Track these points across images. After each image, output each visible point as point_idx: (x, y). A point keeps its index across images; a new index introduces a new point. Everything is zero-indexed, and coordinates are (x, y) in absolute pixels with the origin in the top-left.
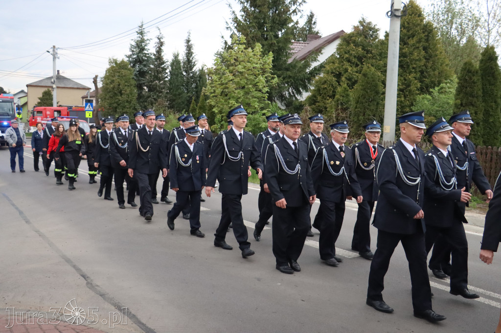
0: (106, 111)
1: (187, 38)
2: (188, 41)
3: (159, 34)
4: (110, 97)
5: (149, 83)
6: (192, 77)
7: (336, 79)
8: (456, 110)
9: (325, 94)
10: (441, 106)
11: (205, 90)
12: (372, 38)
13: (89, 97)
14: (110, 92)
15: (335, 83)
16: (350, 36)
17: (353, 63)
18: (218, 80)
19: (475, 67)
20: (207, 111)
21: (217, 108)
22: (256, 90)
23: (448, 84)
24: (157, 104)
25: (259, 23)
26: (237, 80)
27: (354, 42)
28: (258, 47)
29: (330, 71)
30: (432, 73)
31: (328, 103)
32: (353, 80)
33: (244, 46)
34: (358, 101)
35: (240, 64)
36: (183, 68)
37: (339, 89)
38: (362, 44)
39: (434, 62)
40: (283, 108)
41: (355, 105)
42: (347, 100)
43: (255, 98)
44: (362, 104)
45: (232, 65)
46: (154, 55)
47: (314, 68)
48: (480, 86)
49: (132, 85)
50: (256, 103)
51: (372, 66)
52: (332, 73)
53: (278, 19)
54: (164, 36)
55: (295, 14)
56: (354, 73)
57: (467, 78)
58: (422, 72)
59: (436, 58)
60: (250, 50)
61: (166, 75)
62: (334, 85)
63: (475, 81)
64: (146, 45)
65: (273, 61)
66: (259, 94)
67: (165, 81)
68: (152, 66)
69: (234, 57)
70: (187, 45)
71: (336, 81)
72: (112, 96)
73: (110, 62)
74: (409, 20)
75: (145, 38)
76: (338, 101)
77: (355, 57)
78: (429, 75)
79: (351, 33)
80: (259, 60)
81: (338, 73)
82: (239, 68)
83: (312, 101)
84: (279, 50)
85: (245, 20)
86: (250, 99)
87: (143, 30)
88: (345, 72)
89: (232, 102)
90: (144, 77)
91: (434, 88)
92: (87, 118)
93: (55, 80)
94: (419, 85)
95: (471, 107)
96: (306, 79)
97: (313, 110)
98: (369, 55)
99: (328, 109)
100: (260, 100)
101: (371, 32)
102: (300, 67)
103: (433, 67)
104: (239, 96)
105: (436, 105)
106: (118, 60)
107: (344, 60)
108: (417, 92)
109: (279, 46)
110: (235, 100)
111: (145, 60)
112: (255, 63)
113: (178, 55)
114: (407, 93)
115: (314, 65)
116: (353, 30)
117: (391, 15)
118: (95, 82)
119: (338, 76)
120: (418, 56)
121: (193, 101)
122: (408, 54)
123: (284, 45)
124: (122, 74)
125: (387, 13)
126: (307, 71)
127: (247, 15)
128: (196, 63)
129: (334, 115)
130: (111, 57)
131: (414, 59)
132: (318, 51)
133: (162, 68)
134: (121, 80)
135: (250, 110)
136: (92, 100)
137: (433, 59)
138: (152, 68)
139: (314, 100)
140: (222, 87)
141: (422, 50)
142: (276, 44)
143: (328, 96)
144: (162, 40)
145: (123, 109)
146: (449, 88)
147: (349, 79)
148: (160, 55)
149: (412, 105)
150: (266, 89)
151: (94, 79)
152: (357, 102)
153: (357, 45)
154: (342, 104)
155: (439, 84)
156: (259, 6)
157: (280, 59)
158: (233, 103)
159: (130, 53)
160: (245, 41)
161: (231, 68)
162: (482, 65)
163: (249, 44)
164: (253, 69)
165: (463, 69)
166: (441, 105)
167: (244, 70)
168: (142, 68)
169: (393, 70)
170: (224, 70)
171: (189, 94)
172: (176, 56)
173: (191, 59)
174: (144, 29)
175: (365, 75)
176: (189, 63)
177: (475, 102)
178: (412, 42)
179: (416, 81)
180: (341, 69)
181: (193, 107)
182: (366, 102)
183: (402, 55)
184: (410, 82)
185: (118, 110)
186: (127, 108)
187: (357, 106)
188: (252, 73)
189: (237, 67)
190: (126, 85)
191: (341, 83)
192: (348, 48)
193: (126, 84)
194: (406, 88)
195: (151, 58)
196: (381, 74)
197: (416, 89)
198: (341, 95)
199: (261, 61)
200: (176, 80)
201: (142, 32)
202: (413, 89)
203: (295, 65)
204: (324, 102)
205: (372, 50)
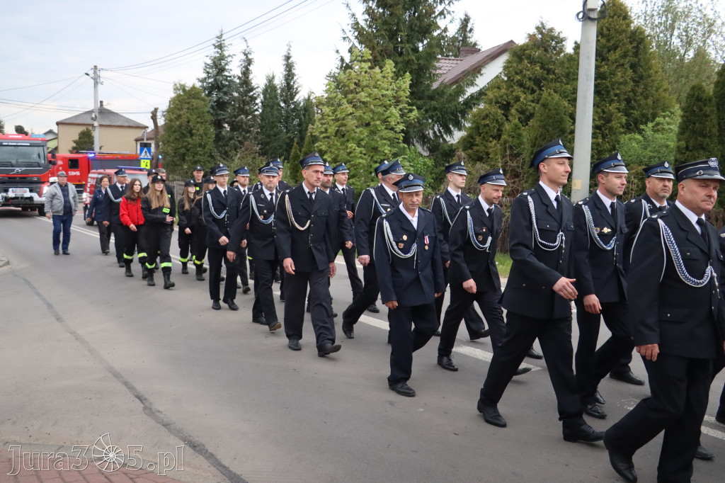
0: (170, 159)
1: (286, 54)
2: (288, 58)
3: (245, 48)
4: (176, 139)
5: (231, 118)
6: (293, 110)
7: (503, 112)
8: (678, 156)
9: (487, 133)
10: (656, 151)
11: (312, 128)
12: (555, 52)
13: (145, 139)
14: (175, 132)
15: (501, 118)
16: (523, 48)
17: (528, 89)
18: (330, 114)
19: (708, 93)
21: (329, 154)
22: (386, 129)
23: (667, 119)
24: (243, 149)
25: (390, 30)
26: (358, 113)
27: (529, 57)
28: (389, 65)
29: (494, 100)
30: (643, 102)
31: (491, 147)
32: (528, 113)
33: (369, 64)
34: (535, 144)
35: (363, 91)
36: (282, 96)
37: (507, 126)
38: (540, 61)
39: (646, 86)
40: (426, 154)
41: (531, 149)
42: (518, 141)
43: (385, 139)
45: (352, 92)
46: (239, 78)
47: (471, 96)
48: (715, 121)
49: (207, 122)
50: (386, 147)
51: (556, 92)
52: (497, 102)
53: (418, 24)
54: (253, 51)
55: (443, 17)
56: (529, 103)
57: (695, 108)
58: (628, 101)
59: (650, 80)
60: (377, 70)
62: (500, 120)
63: (708, 113)
64: (226, 64)
65: (411, 86)
66: (391, 134)
67: (255, 116)
68: (236, 94)
69: (355, 81)
70: (285, 62)
71: (503, 114)
72: (178, 137)
73: (176, 89)
74: (610, 25)
75: (226, 53)
76: (505, 144)
77: (530, 79)
78: (640, 105)
79: (524, 45)
80: (391, 85)
81: (505, 103)
82: (361, 96)
83: (468, 143)
84: (419, 70)
85: (370, 27)
86: (377, 141)
87: (222, 42)
88: (516, 102)
89: (352, 145)
90: (224, 111)
91: (646, 124)
92: (143, 169)
93: (97, 115)
94: (624, 120)
95: (702, 152)
96: (459, 112)
97: (470, 156)
98: (551, 77)
99: (491, 156)
100: (393, 142)
101: (554, 43)
102: (451, 95)
103: (644, 94)
104: (362, 137)
105: (649, 149)
106: (187, 85)
107: (514, 84)
108: (622, 130)
109: (420, 64)
110: (356, 142)
111: (226, 85)
112: (384, 89)
113: (273, 77)
114: (607, 131)
115: (471, 91)
116: (527, 41)
117: (582, 18)
118: (154, 117)
119: (506, 107)
120: (622, 77)
121: (295, 144)
122: (607, 74)
123: (426, 63)
124: (193, 106)
125: (578, 15)
126: (461, 100)
127: (373, 19)
128: (299, 89)
130: (177, 82)
131: (616, 82)
132: (476, 70)
133: (250, 97)
134: (191, 115)
135: (378, 157)
136: (150, 144)
137: (645, 81)
138: (235, 97)
139: (470, 142)
140: (337, 124)
141: (629, 69)
142: (416, 61)
143: (491, 136)
144: (250, 57)
145: (194, 157)
146: (668, 124)
147: (522, 112)
148: (248, 78)
149: (614, 148)
150: (401, 127)
151: (152, 113)
153: (532, 61)
154: (511, 148)
155: (654, 118)
156: (390, 7)
157: (421, 83)
158: (353, 148)
159: (205, 75)
160: (370, 57)
161: (350, 96)
162: (718, 89)
163: (376, 62)
164: (382, 98)
165: (690, 96)
166: (657, 148)
167: (368, 99)
168: (221, 98)
169: (585, 98)
170: (340, 100)
171: (289, 135)
172: (271, 80)
173: (292, 83)
174: (224, 40)
175: (545, 106)
176: (289, 90)
177: (707, 144)
178: (612, 56)
179: (620, 114)
180: (510, 97)
181: (295, 153)
183: (599, 76)
184: (612, 116)
185: (187, 158)
186: (200, 155)
188: (380, 103)
189: (358, 95)
190: (198, 122)
191: (510, 118)
192: (520, 67)
193: (199, 120)
194: (604, 125)
195: (235, 82)
196: (569, 103)
197: (619, 125)
198: (510, 135)
199: (394, 86)
200: (270, 114)
201: (221, 44)
202: (615, 126)
203: (443, 91)
204: (485, 146)
205: (555, 69)
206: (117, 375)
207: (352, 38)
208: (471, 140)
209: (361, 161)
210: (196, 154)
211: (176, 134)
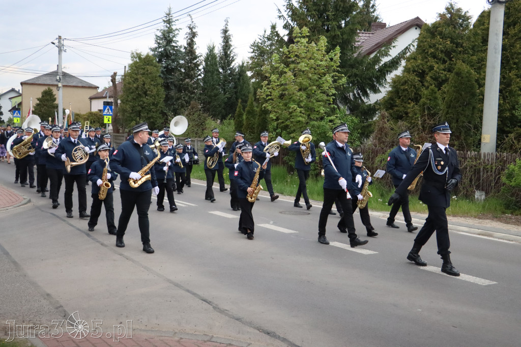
0: (128, 115)
1: (224, 28)
2: (225, 31)
3: (190, 23)
4: (133, 99)
5: (179, 82)
6: (230, 75)
7: (419, 79)
9: (405, 96)
11: (260, 92)
12: (461, 28)
13: (107, 98)
14: (132, 93)
15: (418, 84)
16: (436, 26)
17: (440, 59)
18: (276, 81)
20: (257, 117)
21: (275, 114)
22: (320, 93)
24: (189, 107)
25: (319, 10)
26: (299, 80)
27: (441, 33)
28: (323, 41)
29: (412, 69)
31: (409, 108)
32: (440, 80)
33: (307, 40)
35: (302, 62)
36: (220, 63)
37: (424, 91)
38: (450, 36)
41: (446, 110)
42: (435, 103)
43: (319, 101)
44: (455, 108)
45: (293, 62)
46: (185, 48)
47: (384, 64)
49: (159, 84)
50: (322, 108)
51: (464, 62)
52: (414, 71)
54: (196, 25)
56: (441, 72)
60: (313, 44)
61: (200, 72)
62: (417, 86)
64: (174, 36)
65: (340, 57)
66: (325, 97)
67: (198, 79)
68: (182, 62)
69: (296, 53)
70: (223, 35)
71: (419, 81)
72: (135, 97)
73: (133, 57)
75: (174, 27)
76: (424, 105)
77: (442, 51)
79: (436, 22)
80: (324, 57)
81: (420, 71)
82: (301, 66)
83: (388, 103)
84: (343, 43)
86: (312, 102)
87: (171, 18)
88: (430, 71)
89: (293, 106)
90: (171, 75)
92: (106, 124)
93: (61, 79)
96: (376, 78)
97: (391, 115)
98: (459, 49)
99: (410, 115)
100: (326, 103)
101: (461, 21)
102: (369, 63)
104: (301, 99)
106: (142, 54)
107: (428, 55)
109: (343, 38)
110: (296, 103)
111: (174, 54)
112: (319, 60)
113: (214, 48)
115: (385, 60)
116: (438, 19)
117: (492, 1)
118: (113, 80)
119: (422, 75)
121: (239, 104)
122: (508, 46)
123: (349, 37)
124: (148, 71)
126: (377, 67)
127: (304, 1)
128: (235, 57)
129: (420, 123)
130: (134, 51)
131: (515, 53)
132: (389, 42)
133: (194, 64)
134: (146, 78)
135: (314, 116)
136: (112, 102)
138: (183, 64)
139: (390, 103)
140: (280, 88)
142: (340, 36)
143: (410, 99)
144: (194, 30)
145: (148, 114)
147: (435, 79)
148: (192, 48)
150: (334, 91)
151: (112, 76)
152: (449, 107)
153: (444, 37)
154: (429, 109)
157: (344, 54)
158: (295, 108)
159: (156, 45)
161: (292, 66)
164: (317, 68)
167: (307, 69)
168: (170, 64)
169: (494, 67)
170: (283, 69)
173: (229, 53)
174: (171, 16)
175: (458, 74)
176: (227, 56)
178: (512, 32)
179: (518, 80)
180: (425, 67)
181: (239, 112)
182: (460, 107)
183: (504, 48)
184: (511, 81)
185: (142, 115)
186: (154, 112)
187: (448, 111)
188: (316, 72)
189: (299, 65)
190: (151, 84)
191: (426, 84)
192: (433, 42)
193: (152, 83)
194: (505, 88)
195: (181, 51)
196: (475, 71)
197: (518, 88)
198: (428, 98)
199: (327, 57)
200: (211, 78)
201: (169, 19)
202: (515, 89)
203: (362, 60)
204: (403, 107)
205: (463, 43)
206: (177, 285)
207: (286, 17)
208: (392, 102)
209: (300, 119)
210: (150, 111)
211: (133, 94)
